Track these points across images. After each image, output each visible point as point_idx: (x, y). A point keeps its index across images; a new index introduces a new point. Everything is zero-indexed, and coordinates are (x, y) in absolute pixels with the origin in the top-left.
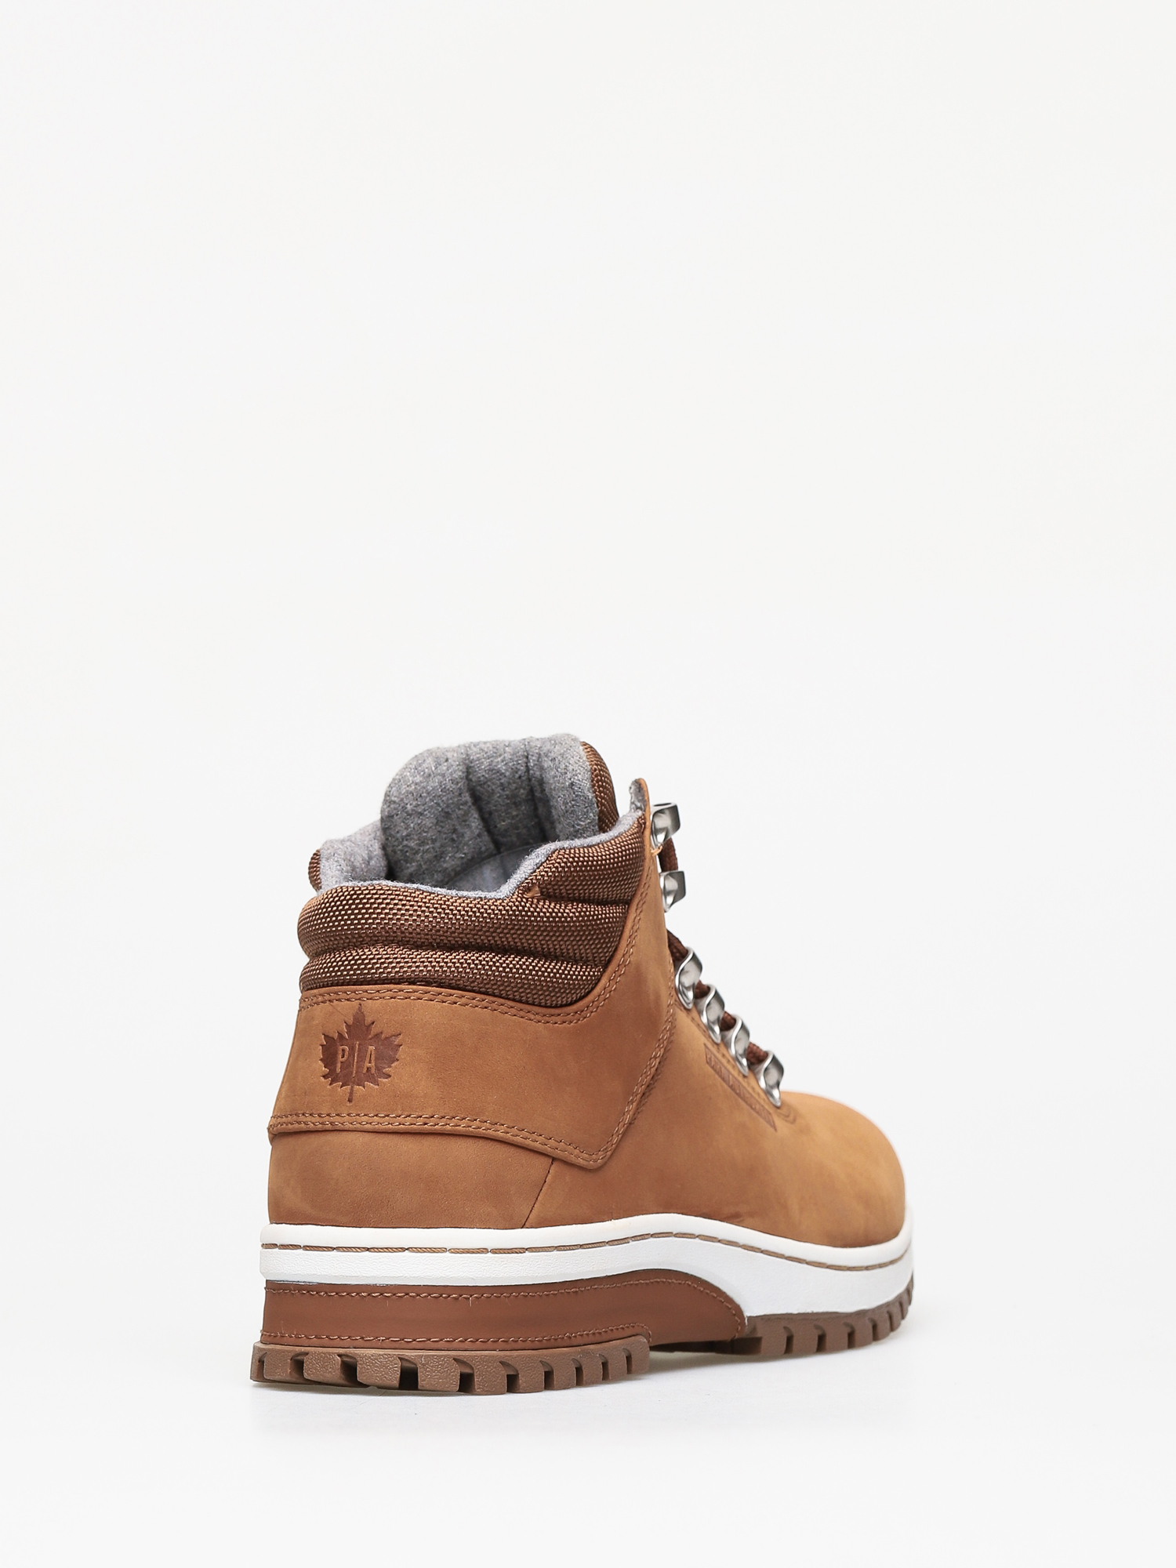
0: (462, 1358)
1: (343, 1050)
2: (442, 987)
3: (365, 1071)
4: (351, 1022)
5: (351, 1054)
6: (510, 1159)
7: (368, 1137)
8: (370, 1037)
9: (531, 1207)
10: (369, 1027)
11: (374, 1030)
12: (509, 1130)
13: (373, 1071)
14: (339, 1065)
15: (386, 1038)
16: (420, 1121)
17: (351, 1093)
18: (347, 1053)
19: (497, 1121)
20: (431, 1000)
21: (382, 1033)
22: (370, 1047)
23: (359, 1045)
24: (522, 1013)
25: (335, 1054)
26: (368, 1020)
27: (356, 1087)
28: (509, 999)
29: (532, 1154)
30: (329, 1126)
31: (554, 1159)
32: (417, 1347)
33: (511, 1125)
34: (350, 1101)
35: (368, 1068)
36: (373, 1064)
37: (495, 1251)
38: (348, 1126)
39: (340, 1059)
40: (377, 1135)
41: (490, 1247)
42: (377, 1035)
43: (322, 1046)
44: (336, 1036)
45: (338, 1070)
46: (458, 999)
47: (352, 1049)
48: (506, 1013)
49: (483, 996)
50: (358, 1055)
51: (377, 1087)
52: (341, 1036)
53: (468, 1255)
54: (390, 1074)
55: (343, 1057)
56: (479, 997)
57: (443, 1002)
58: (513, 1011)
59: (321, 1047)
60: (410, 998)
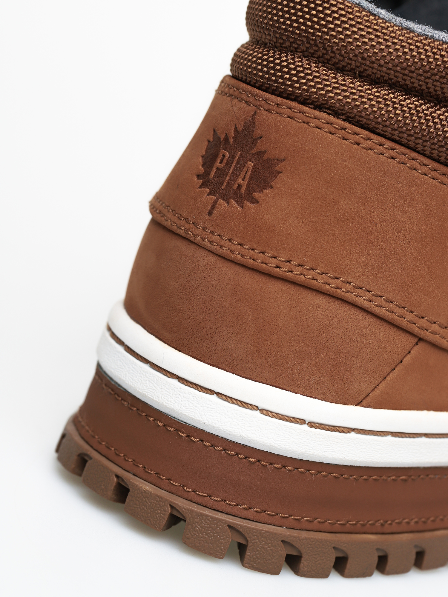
0: (238, 528)
1: (224, 156)
2: (350, 122)
3: (235, 187)
4: (240, 129)
5: (229, 163)
6: (364, 330)
7: (213, 259)
8: (252, 152)
9: (373, 386)
10: (255, 141)
11: (260, 146)
12: (374, 298)
13: (243, 190)
14: (214, 170)
15: (268, 160)
16: (273, 262)
17: (214, 206)
18: (225, 160)
19: (363, 285)
20: (331, 133)
21: (265, 152)
22: (249, 163)
23: (241, 155)
24: (435, 174)
25: (215, 156)
26: (258, 132)
27: (221, 201)
28: (424, 155)
29: (394, 330)
30: (182, 232)
31: (420, 339)
32: (194, 500)
33: (379, 293)
34: (210, 213)
35: (239, 185)
36: (246, 183)
37: (312, 425)
38: (198, 240)
39: (218, 164)
40: (224, 261)
41: (308, 418)
42: (260, 153)
43: (209, 141)
44: (222, 137)
45: (212, 175)
46: (362, 141)
47: (232, 157)
48: (415, 169)
49: (393, 145)
50: (235, 166)
51: (239, 208)
52: (227, 139)
53: (281, 421)
54: (259, 199)
55: (221, 163)
56: (388, 144)
57: (344, 139)
58: (425, 169)
59: (206, 143)
60: (308, 123)
